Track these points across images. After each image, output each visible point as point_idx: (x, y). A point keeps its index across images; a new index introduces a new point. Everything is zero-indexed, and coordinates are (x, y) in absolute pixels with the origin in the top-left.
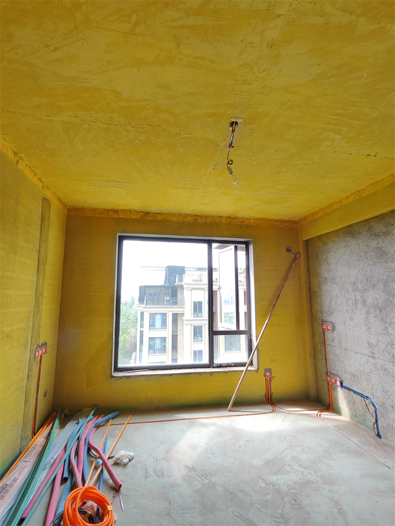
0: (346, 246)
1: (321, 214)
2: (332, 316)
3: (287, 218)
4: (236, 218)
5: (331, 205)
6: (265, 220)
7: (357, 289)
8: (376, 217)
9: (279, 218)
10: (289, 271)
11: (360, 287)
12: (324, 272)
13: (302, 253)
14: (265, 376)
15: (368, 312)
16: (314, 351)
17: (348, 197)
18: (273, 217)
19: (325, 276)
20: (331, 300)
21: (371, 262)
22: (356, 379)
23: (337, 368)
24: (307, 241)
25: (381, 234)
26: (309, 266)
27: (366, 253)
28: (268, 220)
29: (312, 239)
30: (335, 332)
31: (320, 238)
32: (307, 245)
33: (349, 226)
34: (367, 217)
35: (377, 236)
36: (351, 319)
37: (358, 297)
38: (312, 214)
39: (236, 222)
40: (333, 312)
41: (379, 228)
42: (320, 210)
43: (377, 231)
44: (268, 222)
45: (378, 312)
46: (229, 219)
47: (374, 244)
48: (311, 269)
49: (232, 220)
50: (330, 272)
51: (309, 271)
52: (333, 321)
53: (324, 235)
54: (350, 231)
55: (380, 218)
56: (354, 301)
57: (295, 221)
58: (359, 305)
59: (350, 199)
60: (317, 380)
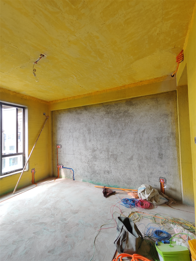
0: (68, 116)
1: (59, 101)
2: (61, 142)
3: (44, 100)
4: (19, 93)
5: (64, 99)
6: (34, 98)
7: (70, 132)
8: (78, 107)
9: (41, 99)
10: (44, 123)
11: (72, 131)
12: (58, 125)
13: (50, 116)
14: (32, 172)
15: (73, 140)
16: (53, 157)
17: (70, 98)
18: (38, 98)
19: (59, 127)
20: (61, 136)
21: (76, 123)
22: (68, 163)
23: (61, 162)
24: (52, 111)
25: (79, 113)
26: (52, 122)
27: (74, 119)
28: (36, 98)
29: (55, 111)
30: (61, 148)
31: (58, 111)
32: (52, 113)
33: (69, 108)
34: (76, 107)
35: (78, 114)
36: (68, 143)
37: (71, 135)
38: (55, 100)
39: (19, 96)
40: (61, 141)
41: (79, 111)
42: (59, 100)
43: (78, 112)
44: (36, 99)
45: (76, 139)
46: (15, 93)
47: (77, 116)
48: (53, 124)
49: (17, 94)
50: (61, 125)
51: (52, 124)
52: (61, 144)
53: (60, 110)
54: (69, 110)
55: (79, 108)
56: (69, 136)
57: (48, 102)
58: (71, 137)
59: (71, 99)
60: (53, 168)
